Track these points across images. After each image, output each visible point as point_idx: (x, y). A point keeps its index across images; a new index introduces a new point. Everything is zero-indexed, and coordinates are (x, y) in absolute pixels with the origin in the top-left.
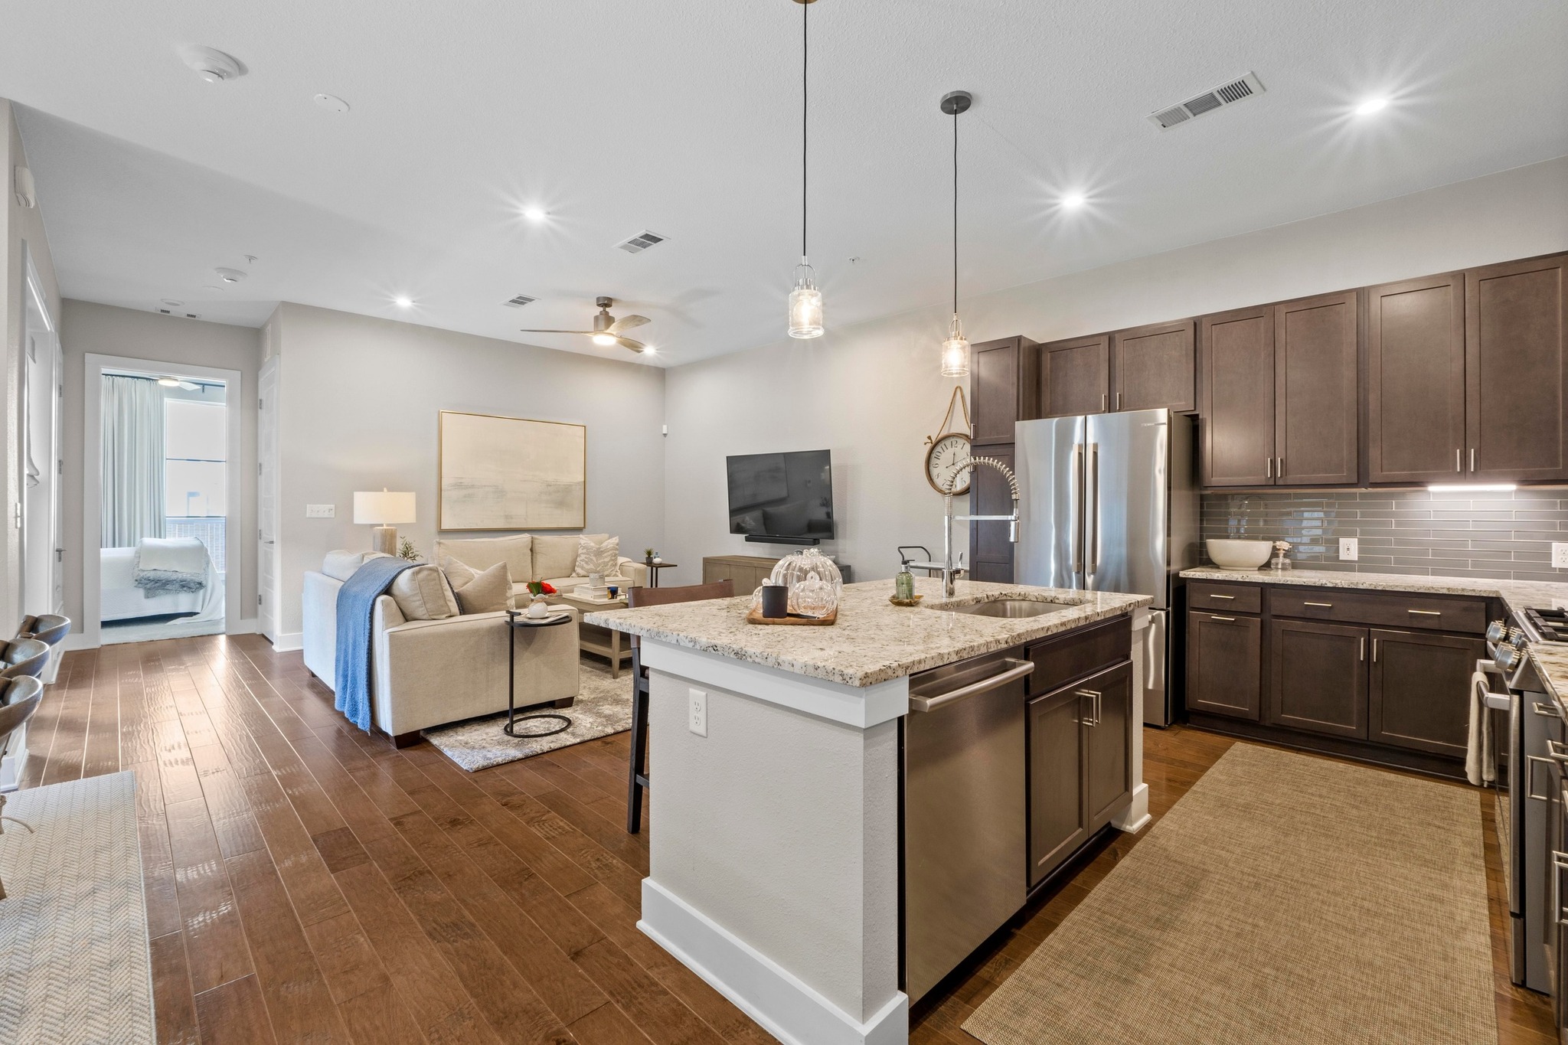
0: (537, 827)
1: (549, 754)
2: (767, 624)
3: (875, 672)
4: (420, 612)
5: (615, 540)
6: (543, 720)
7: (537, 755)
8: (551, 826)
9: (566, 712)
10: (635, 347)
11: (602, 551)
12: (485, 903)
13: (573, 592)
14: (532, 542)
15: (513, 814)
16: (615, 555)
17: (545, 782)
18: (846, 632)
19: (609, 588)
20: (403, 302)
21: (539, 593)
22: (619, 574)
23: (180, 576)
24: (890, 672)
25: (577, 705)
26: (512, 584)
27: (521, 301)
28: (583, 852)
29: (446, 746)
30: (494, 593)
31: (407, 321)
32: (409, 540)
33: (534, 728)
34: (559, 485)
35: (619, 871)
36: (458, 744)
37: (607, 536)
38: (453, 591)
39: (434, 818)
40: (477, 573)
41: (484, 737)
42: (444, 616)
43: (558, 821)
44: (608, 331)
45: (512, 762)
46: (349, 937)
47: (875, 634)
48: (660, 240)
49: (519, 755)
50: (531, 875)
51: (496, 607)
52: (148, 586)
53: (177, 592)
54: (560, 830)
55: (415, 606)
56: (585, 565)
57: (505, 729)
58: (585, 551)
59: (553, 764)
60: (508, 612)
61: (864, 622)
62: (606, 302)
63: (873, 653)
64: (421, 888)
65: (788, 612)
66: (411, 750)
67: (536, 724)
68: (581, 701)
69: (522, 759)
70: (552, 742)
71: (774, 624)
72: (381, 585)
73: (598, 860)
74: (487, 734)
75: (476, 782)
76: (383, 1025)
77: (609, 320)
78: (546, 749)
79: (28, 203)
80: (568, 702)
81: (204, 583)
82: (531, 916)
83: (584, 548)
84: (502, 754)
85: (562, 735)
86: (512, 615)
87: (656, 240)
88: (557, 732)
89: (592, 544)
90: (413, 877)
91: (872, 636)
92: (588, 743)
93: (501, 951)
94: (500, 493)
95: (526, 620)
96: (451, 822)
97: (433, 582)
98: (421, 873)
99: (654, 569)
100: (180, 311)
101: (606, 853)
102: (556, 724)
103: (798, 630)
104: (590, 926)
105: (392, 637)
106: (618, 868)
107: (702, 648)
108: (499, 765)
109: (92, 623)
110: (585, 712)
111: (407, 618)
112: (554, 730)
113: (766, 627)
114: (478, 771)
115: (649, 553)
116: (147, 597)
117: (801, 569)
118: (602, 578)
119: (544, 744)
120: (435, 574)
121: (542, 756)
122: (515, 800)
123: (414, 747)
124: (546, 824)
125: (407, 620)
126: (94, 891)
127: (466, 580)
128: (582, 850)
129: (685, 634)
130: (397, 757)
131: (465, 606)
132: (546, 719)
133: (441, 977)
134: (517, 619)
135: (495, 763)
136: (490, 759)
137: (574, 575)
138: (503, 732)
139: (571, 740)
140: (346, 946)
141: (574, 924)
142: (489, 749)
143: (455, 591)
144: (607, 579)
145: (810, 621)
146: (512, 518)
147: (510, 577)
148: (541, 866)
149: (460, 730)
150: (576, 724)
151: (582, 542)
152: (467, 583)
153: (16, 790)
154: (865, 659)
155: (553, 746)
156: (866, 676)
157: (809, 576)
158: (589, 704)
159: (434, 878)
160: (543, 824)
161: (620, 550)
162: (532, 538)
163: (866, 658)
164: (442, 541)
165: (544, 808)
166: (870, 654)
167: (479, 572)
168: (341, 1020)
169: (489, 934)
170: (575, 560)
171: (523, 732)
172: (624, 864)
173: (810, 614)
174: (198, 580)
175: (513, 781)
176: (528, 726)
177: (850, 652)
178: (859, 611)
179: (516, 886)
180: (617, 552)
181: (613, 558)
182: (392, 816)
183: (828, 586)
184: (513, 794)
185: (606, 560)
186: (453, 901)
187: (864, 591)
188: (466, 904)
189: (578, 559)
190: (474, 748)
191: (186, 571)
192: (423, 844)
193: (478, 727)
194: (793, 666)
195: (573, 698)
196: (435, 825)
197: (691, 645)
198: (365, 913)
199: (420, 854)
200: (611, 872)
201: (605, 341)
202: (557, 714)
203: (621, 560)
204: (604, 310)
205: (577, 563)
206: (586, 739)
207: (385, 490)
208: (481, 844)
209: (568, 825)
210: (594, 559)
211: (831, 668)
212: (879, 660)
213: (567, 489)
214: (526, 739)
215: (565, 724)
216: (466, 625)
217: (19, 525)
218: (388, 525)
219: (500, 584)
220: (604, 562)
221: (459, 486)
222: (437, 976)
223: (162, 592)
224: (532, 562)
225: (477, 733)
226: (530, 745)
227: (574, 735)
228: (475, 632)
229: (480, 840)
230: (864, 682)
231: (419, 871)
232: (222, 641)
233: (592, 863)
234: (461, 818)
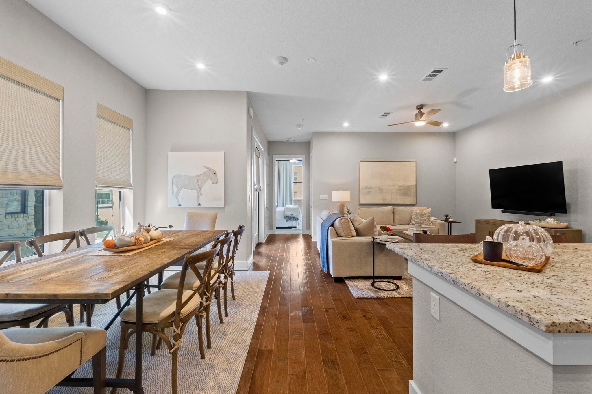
0: (374, 331)
1: (387, 299)
2: (485, 264)
3: (564, 324)
4: (342, 234)
5: (429, 210)
6: (388, 283)
7: (382, 298)
8: (380, 333)
9: (398, 282)
10: (437, 124)
11: (423, 214)
12: (345, 357)
13: (407, 231)
14: (393, 209)
15: (366, 321)
16: (429, 216)
17: (382, 311)
18: (549, 281)
19: (423, 231)
20: (346, 124)
21: (385, 231)
22: (431, 224)
23: (293, 216)
24: (583, 327)
25: (404, 280)
26: (377, 226)
27: (385, 115)
28: (390, 350)
29: (350, 285)
30: (369, 229)
31: (347, 131)
32: (349, 207)
33: (383, 286)
34: (405, 187)
35: (404, 368)
36: (354, 286)
37: (426, 208)
38: (354, 227)
39: (338, 313)
40: (364, 221)
41: (364, 285)
42: (350, 236)
43: (383, 331)
44: (422, 119)
45: (371, 298)
46: (300, 349)
47: (578, 287)
48: (442, 71)
49: (375, 296)
50: (366, 352)
51: (370, 234)
52: (287, 218)
53: (293, 220)
54: (383, 336)
55: (340, 231)
56: (415, 220)
57: (372, 284)
58: (415, 214)
59: (387, 304)
60: (372, 237)
61: (572, 274)
62: (420, 107)
63: (569, 304)
64: (326, 340)
65: (503, 258)
66: (339, 284)
67: (384, 285)
68: (406, 279)
69: (375, 298)
70: (389, 294)
71: (490, 264)
72: (330, 223)
73: (396, 357)
74: (365, 284)
75: (356, 303)
76: (299, 392)
77: (422, 114)
78: (386, 296)
79: (252, 117)
80: (399, 278)
81: (298, 218)
82: (361, 372)
83: (415, 212)
84: (368, 294)
85: (394, 292)
86: (374, 239)
87: (440, 71)
88: (392, 290)
89: (419, 211)
90: (325, 334)
91: (575, 288)
92: (405, 299)
93: (345, 382)
94: (381, 190)
95: (380, 242)
96: (343, 317)
97: (346, 224)
98: (328, 334)
99: (450, 224)
100: (291, 140)
101: (401, 355)
102: (392, 287)
103: (507, 272)
104: (384, 390)
105: (333, 241)
106: (404, 366)
107: (435, 272)
108: (366, 298)
109: (274, 228)
110: (406, 284)
111: (338, 236)
112: (391, 289)
113: (484, 266)
114: (358, 298)
115: (447, 216)
116: (286, 221)
117: (516, 232)
118: (420, 226)
119: (386, 294)
120: (347, 220)
121: (384, 299)
122: (369, 315)
123: (340, 283)
124: (378, 331)
125: (339, 237)
126: (250, 305)
127: (360, 223)
128: (390, 349)
129: (427, 262)
130: (334, 285)
131: (359, 233)
132: (389, 283)
133: (322, 382)
134: (375, 240)
135: (365, 297)
136: (363, 295)
137: (411, 223)
138: (371, 285)
139: (397, 295)
140: (298, 352)
141: (377, 385)
142: (364, 290)
143: (355, 227)
144: (423, 226)
145: (518, 267)
146: (386, 200)
147: (375, 223)
148: (371, 350)
149: (356, 280)
150: (401, 289)
151: (414, 210)
152: (359, 225)
153: (248, 270)
154: (557, 308)
155: (389, 296)
156: (554, 324)
157: (521, 237)
158: (409, 281)
159: (332, 338)
160: (377, 330)
161: (431, 214)
162: (393, 208)
163: (560, 308)
164: (360, 208)
165: (379, 323)
166: (565, 304)
167: (365, 220)
168: (288, 382)
169: (343, 372)
170: (411, 218)
171: (379, 287)
172: (408, 365)
173: (519, 262)
174: (297, 217)
175: (370, 307)
176: (381, 285)
177: (545, 298)
178: (570, 265)
179: (359, 355)
180: (430, 215)
181: (428, 218)
182: (326, 307)
183: (536, 246)
184: (368, 312)
185: (425, 218)
186: (335, 351)
187: (582, 250)
188: (339, 355)
189: (413, 217)
190: (359, 289)
191: (294, 215)
192: (332, 322)
193: (362, 280)
194: (489, 298)
195: (402, 277)
196: (338, 316)
197: (429, 269)
198: (307, 342)
199: (330, 326)
200: (401, 366)
201: (420, 124)
202: (394, 282)
203: (432, 218)
204: (420, 111)
205: (412, 219)
206: (404, 296)
207: (341, 190)
208: (352, 330)
209: (387, 335)
210: (419, 217)
211: (520, 309)
212: (573, 313)
213: (408, 188)
214: (379, 290)
215: (396, 287)
216: (358, 241)
217: (250, 201)
218: (342, 202)
219: (371, 225)
220: (424, 219)
221: (366, 188)
222: (321, 381)
223: (289, 220)
224: (393, 217)
225: (361, 282)
226: (380, 293)
227: (399, 293)
228: (361, 244)
229: (351, 328)
230: (551, 328)
231: (328, 333)
232: (301, 236)
233: (393, 358)
234: (347, 316)
